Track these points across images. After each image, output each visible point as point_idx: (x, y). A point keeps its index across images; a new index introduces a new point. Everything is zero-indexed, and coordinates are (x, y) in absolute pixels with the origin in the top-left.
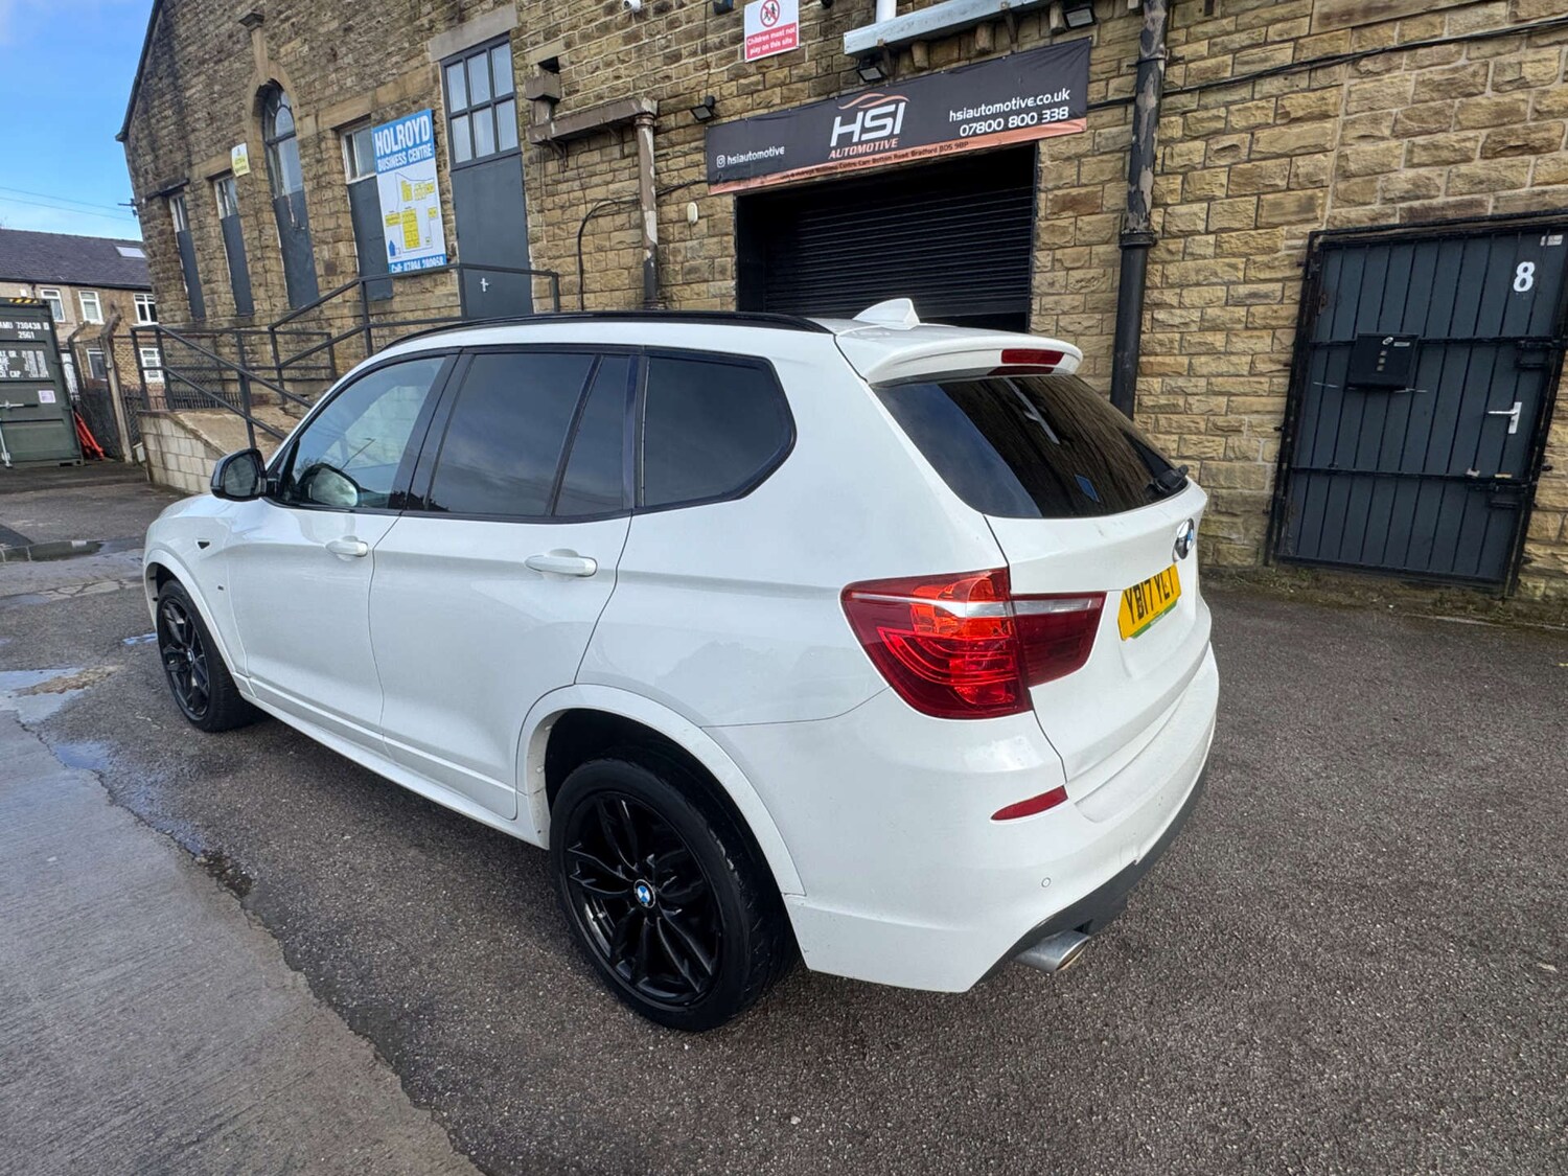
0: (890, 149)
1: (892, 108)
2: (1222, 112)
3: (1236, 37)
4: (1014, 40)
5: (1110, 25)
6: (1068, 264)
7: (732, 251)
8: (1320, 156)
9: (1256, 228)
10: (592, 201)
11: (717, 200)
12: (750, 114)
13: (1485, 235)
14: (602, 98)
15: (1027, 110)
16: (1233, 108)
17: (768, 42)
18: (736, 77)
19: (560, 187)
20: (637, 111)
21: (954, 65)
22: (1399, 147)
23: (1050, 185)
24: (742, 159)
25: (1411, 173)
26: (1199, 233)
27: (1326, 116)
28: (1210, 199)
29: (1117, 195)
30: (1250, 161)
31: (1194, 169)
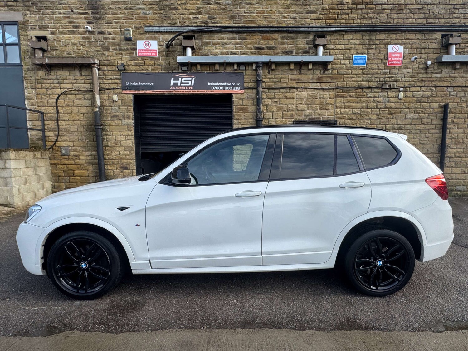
0: (190, 89)
1: (190, 79)
2: (273, 94)
3: (275, 79)
4: (225, 69)
5: (248, 71)
6: (242, 124)
7: (132, 111)
8: (293, 106)
9: (283, 119)
10: (64, 88)
11: (126, 95)
12: (139, 72)
14: (70, 54)
15: (229, 86)
16: (276, 94)
17: (147, 53)
18: (134, 60)
19: (45, 81)
20: (93, 62)
21: (208, 72)
22: (306, 106)
23: (236, 104)
24: (137, 84)
25: (309, 111)
26: (271, 119)
27: (293, 98)
28: (273, 112)
29: (252, 108)
30: (280, 105)
31: (269, 105)
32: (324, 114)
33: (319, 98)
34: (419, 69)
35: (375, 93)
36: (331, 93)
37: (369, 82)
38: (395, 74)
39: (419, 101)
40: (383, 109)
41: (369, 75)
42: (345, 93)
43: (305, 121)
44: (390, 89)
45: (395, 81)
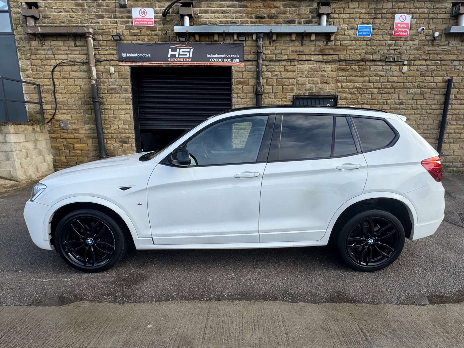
0: (189, 61)
1: (189, 50)
2: (274, 67)
3: (276, 51)
4: (224, 40)
5: (248, 42)
6: (241, 98)
7: (130, 84)
8: (293, 79)
9: (283, 93)
10: (59, 59)
11: (123, 67)
12: (136, 42)
13: (323, 99)
14: (64, 23)
15: (229, 58)
16: (276, 66)
17: (143, 21)
18: (129, 29)
19: (39, 52)
20: (87, 31)
21: (207, 42)
22: (307, 79)
23: (235, 78)
24: (133, 55)
25: (309, 85)
26: (271, 93)
27: (294, 71)
28: (273, 86)
29: (252, 82)
30: (280, 78)
31: (269, 78)
32: (325, 88)
33: (320, 72)
34: (425, 40)
35: (378, 67)
36: (333, 66)
37: (373, 54)
38: (400, 46)
39: (423, 75)
40: (385, 84)
41: (373, 47)
42: (347, 66)
43: (306, 96)
44: (394, 62)
45: (400, 53)
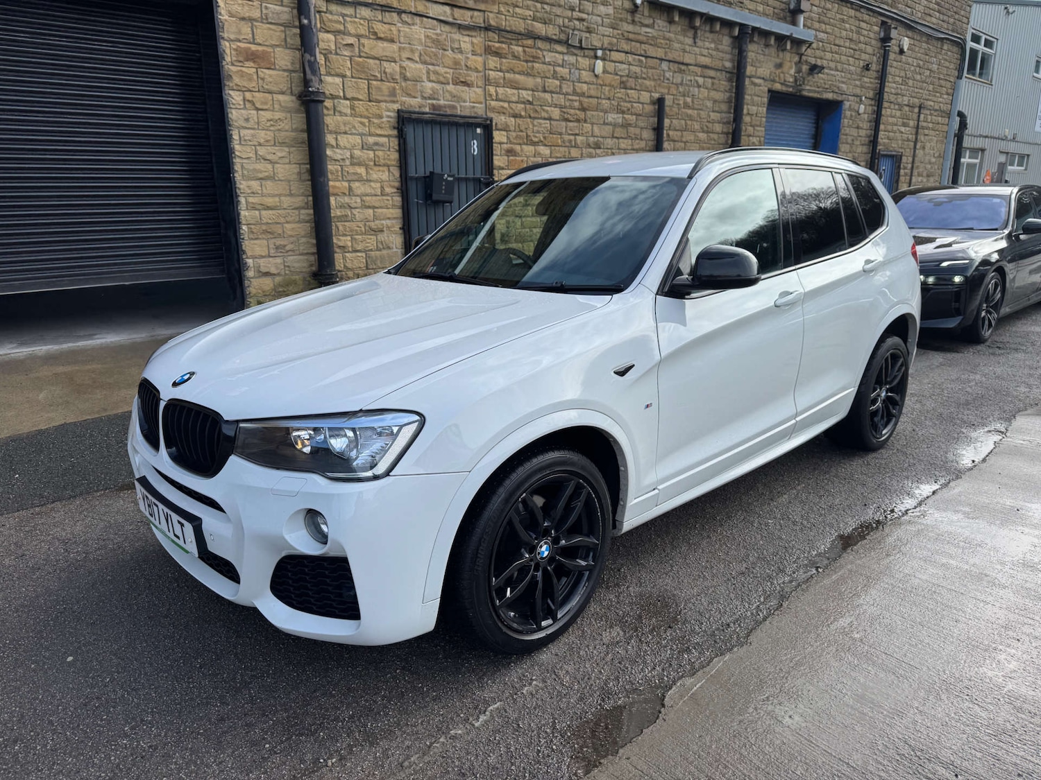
2: (341, 19)
6: (257, 105)
8: (393, 64)
9: (370, 101)
16: (347, 19)
22: (423, 68)
23: (232, 37)
25: (430, 85)
26: (340, 98)
27: (392, 41)
28: (343, 76)
29: (285, 58)
30: (360, 57)
31: (331, 53)
32: (463, 95)
33: (450, 51)
34: (622, 9)
35: (557, 55)
36: (475, 40)
37: (545, 23)
38: (588, 14)
39: (624, 85)
40: (570, 97)
41: (545, 6)
42: (504, 46)
43: (424, 113)
44: (581, 48)
45: (589, 31)
